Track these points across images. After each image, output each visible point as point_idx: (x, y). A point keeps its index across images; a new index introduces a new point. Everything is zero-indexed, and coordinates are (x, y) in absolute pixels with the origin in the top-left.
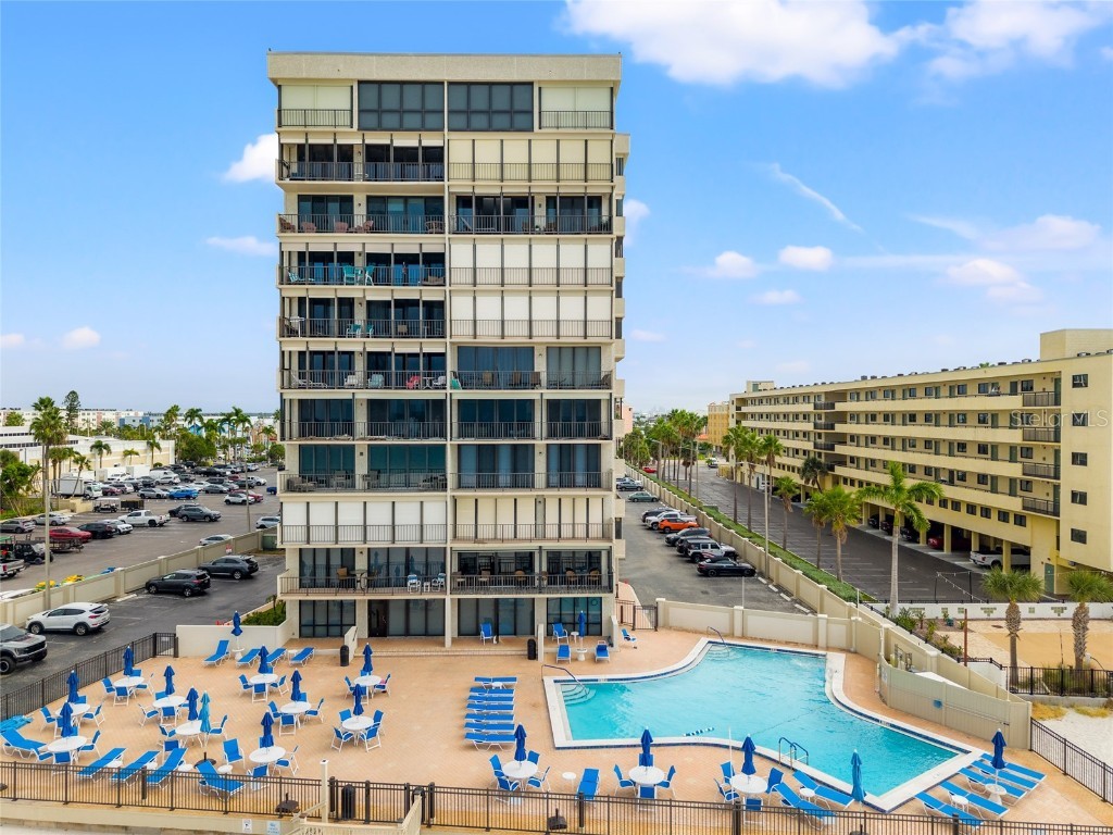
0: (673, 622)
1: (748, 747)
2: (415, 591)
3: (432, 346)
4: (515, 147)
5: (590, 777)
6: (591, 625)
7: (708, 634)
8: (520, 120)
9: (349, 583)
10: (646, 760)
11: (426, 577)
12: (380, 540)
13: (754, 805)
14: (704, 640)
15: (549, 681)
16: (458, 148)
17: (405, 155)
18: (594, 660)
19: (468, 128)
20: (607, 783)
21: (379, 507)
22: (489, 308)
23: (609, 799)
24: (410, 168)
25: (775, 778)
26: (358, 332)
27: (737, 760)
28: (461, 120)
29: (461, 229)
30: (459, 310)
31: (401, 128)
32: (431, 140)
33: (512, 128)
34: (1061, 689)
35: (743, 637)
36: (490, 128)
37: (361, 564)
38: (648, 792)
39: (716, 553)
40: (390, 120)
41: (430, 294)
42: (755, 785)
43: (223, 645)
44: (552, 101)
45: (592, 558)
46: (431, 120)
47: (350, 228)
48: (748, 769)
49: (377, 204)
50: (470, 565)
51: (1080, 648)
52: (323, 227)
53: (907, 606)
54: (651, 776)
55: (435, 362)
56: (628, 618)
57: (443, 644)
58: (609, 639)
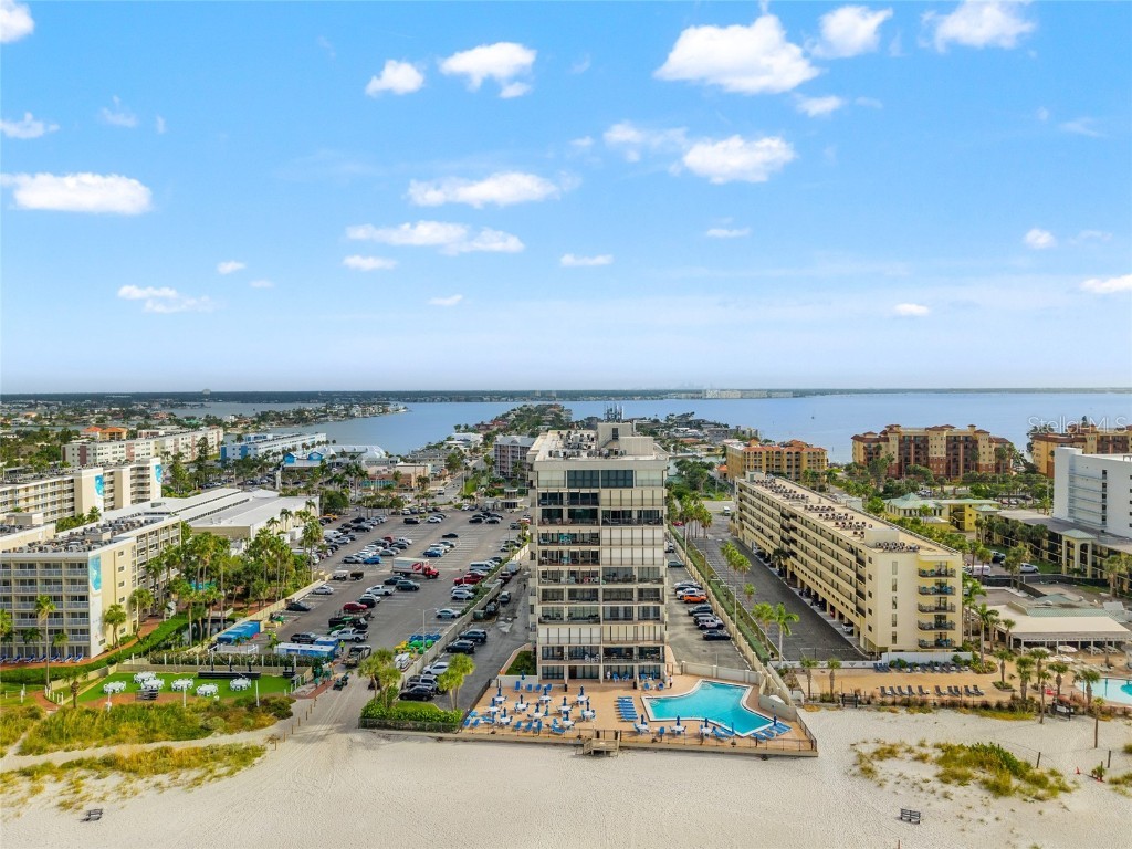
0: (689, 671)
1: (706, 721)
2: (588, 663)
3: (595, 568)
4: (626, 493)
5: (662, 729)
6: (657, 675)
7: (704, 677)
8: (628, 483)
9: (561, 658)
10: (678, 724)
11: (592, 656)
12: (575, 642)
13: (707, 735)
14: (701, 680)
15: (643, 698)
16: (604, 494)
17: (585, 496)
18: (658, 689)
19: (608, 487)
20: (667, 730)
21: (575, 630)
22: (616, 553)
23: (668, 734)
24: (587, 500)
25: (714, 728)
26: (566, 562)
27: (704, 724)
28: (606, 483)
29: (604, 523)
30: (605, 554)
31: (583, 487)
32: (594, 491)
33: (625, 486)
34: (823, 701)
35: (717, 678)
36: (616, 487)
37: (566, 650)
38: (679, 733)
39: (713, 625)
40: (579, 483)
41: (594, 548)
42: (708, 731)
43: (518, 683)
44: (640, 476)
45: (656, 650)
46: (595, 483)
47: (563, 524)
48: (706, 726)
49: (572, 514)
50: (609, 652)
51: (832, 686)
52: (552, 523)
53: (787, 663)
54: (680, 728)
55: (595, 574)
56: (670, 670)
57: (599, 682)
58: (663, 681)
